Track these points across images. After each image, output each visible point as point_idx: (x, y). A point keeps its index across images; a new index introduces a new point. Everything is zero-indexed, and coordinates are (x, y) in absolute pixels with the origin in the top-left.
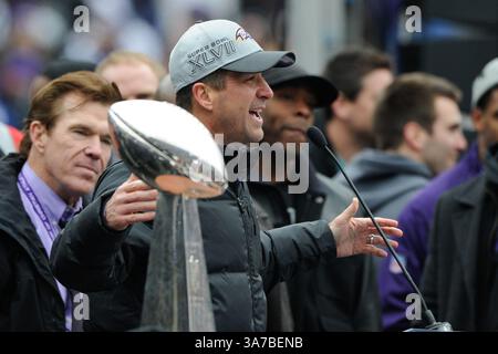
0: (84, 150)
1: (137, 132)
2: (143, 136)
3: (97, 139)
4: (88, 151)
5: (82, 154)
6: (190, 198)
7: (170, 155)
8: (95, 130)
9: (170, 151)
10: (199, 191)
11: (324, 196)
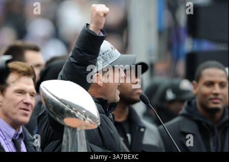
0: (22, 101)
1: (54, 96)
3: (28, 95)
4: (25, 101)
5: (22, 103)
6: (81, 129)
7: (71, 108)
8: (27, 91)
9: (71, 106)
10: (86, 126)
11: (145, 128)
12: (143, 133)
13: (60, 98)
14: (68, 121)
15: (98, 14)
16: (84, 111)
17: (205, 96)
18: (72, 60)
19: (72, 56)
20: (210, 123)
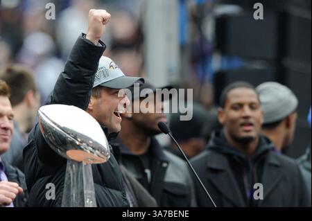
2: (58, 126)
3: (6, 118)
4: (4, 126)
6: (87, 164)
7: (76, 138)
8: (4, 113)
10: (93, 160)
11: (168, 162)
12: (165, 169)
13: (62, 126)
14: (71, 154)
15: (95, 19)
16: (91, 142)
17: (233, 121)
18: (65, 76)
19: (64, 73)
20: (243, 156)
